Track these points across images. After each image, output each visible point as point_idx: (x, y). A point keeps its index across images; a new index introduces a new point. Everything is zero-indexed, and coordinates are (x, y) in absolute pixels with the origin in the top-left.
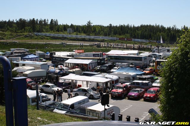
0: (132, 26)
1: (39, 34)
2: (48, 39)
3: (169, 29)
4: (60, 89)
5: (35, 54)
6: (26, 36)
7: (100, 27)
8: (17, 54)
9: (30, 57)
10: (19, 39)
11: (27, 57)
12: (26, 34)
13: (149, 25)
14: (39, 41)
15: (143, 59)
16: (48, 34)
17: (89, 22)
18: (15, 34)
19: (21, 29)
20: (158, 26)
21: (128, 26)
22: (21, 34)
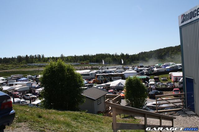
0: (91, 55)
1: (31, 64)
2: (36, 67)
3: (113, 55)
4: (35, 96)
5: (26, 78)
6: (22, 67)
7: (71, 57)
8: (14, 79)
9: (22, 80)
10: (18, 68)
11: (20, 80)
12: (22, 65)
13: (101, 54)
14: (31, 69)
15: (90, 75)
16: (36, 64)
17: (62, 55)
18: (15, 66)
19: (19, 62)
20: (107, 54)
21: (88, 56)
22: (19, 65)
